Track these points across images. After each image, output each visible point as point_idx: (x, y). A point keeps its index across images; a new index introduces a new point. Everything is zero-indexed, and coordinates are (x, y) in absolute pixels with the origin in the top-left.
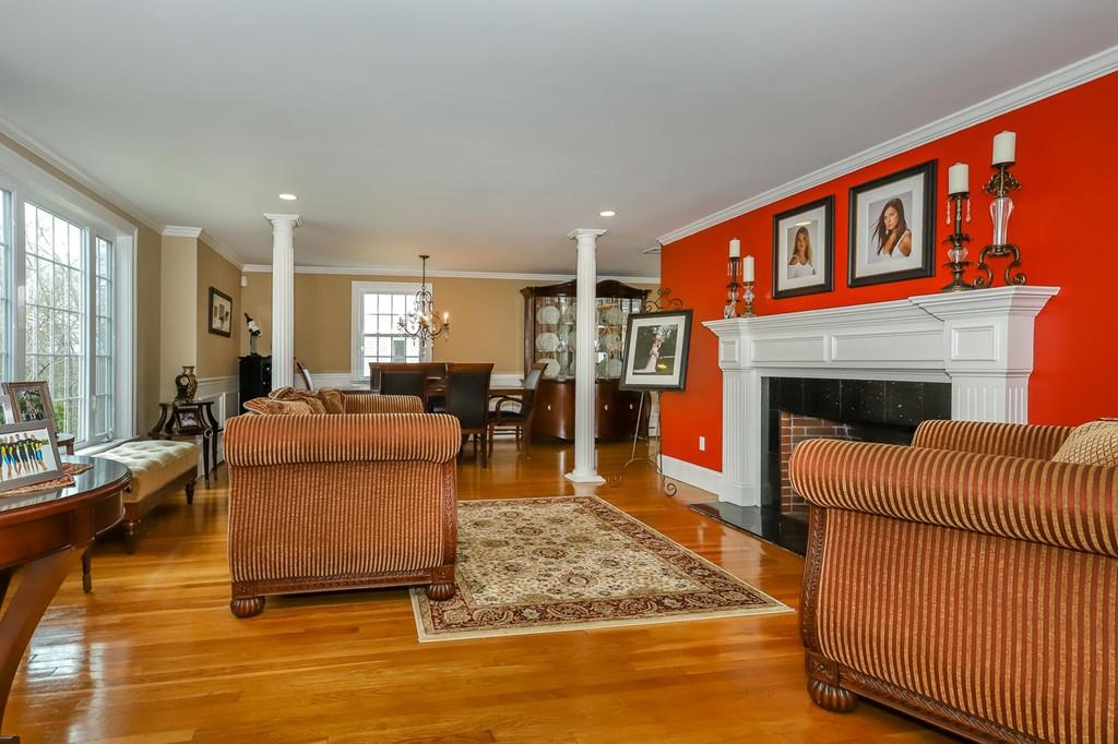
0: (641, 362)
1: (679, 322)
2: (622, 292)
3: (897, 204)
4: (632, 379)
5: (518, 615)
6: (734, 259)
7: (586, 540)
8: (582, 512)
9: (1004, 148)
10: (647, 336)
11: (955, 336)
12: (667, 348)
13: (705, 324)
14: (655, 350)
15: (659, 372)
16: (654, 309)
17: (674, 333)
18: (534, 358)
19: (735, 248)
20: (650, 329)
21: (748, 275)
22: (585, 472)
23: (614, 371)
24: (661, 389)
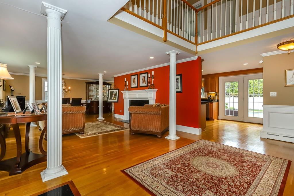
0: (111, 98)
1: (117, 91)
2: (107, 84)
3: (144, 77)
4: (109, 101)
5: (95, 134)
6: (125, 81)
7: (103, 126)
8: (102, 123)
9: (153, 73)
10: (112, 93)
11: (149, 94)
12: (115, 95)
13: (121, 91)
14: (113, 95)
15: (114, 99)
16: (113, 89)
17: (116, 93)
18: (88, 97)
19: (125, 80)
20: (112, 92)
21: (127, 84)
22: (101, 118)
23: (106, 99)
24: (114, 102)
